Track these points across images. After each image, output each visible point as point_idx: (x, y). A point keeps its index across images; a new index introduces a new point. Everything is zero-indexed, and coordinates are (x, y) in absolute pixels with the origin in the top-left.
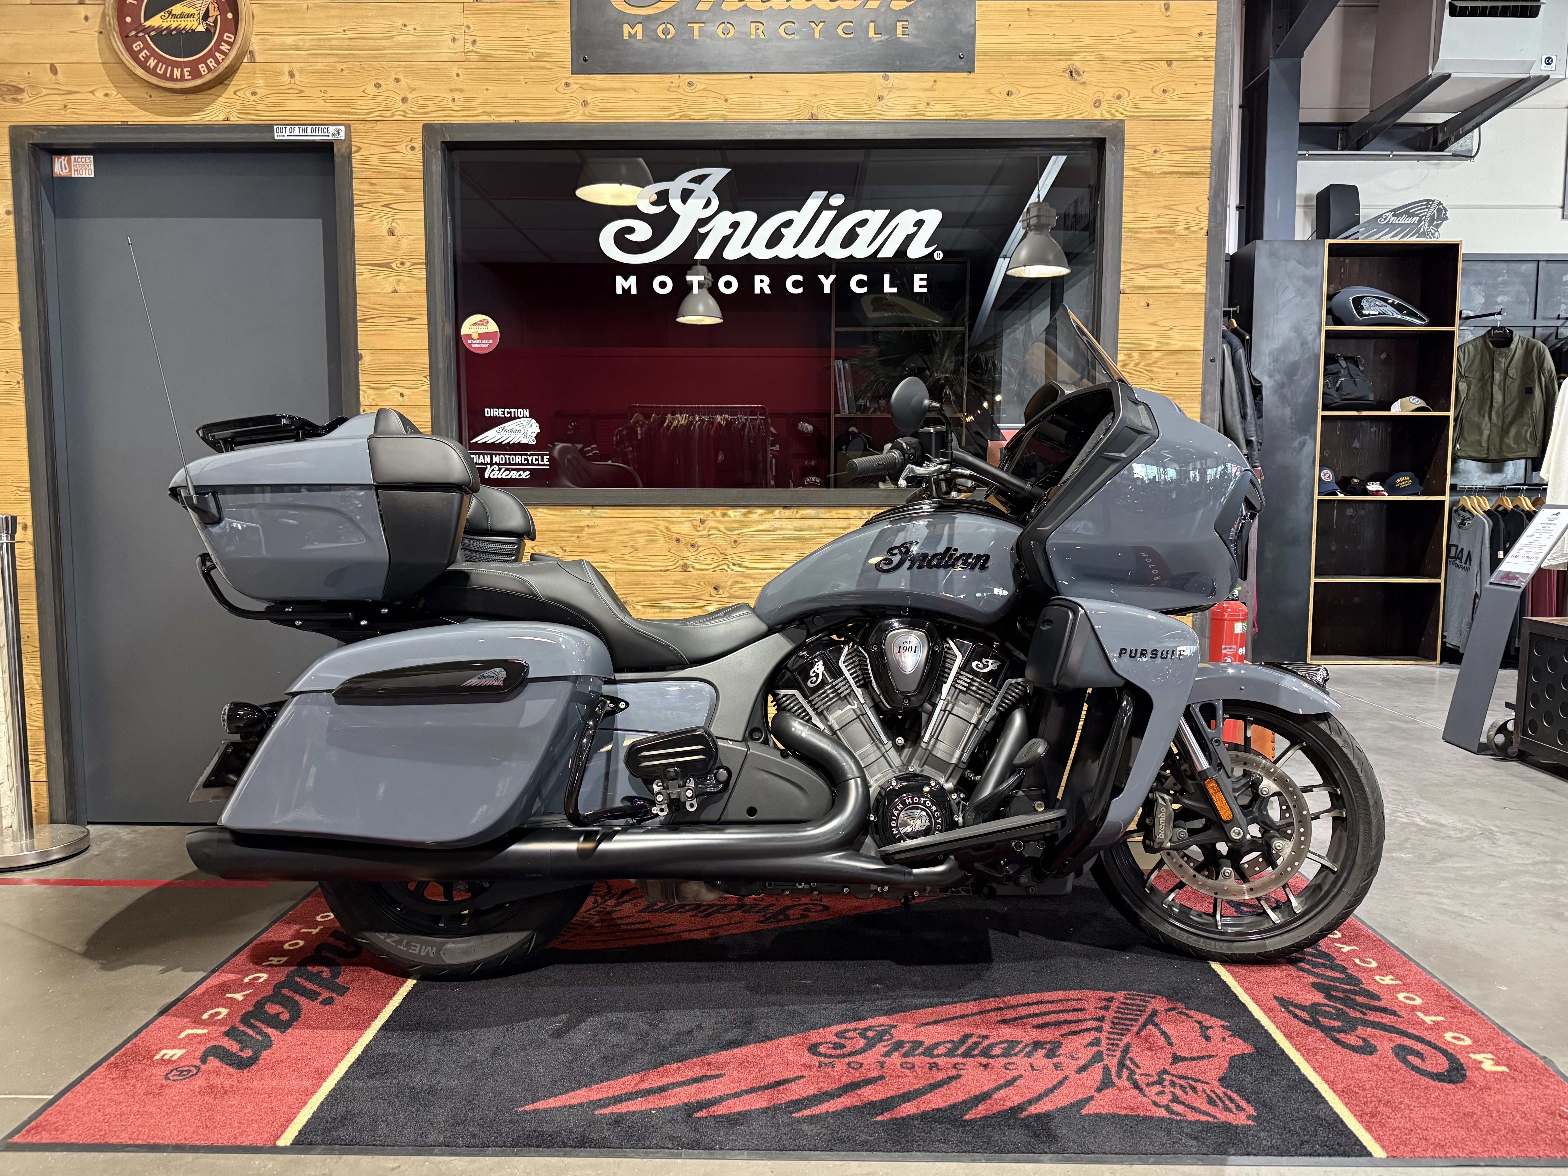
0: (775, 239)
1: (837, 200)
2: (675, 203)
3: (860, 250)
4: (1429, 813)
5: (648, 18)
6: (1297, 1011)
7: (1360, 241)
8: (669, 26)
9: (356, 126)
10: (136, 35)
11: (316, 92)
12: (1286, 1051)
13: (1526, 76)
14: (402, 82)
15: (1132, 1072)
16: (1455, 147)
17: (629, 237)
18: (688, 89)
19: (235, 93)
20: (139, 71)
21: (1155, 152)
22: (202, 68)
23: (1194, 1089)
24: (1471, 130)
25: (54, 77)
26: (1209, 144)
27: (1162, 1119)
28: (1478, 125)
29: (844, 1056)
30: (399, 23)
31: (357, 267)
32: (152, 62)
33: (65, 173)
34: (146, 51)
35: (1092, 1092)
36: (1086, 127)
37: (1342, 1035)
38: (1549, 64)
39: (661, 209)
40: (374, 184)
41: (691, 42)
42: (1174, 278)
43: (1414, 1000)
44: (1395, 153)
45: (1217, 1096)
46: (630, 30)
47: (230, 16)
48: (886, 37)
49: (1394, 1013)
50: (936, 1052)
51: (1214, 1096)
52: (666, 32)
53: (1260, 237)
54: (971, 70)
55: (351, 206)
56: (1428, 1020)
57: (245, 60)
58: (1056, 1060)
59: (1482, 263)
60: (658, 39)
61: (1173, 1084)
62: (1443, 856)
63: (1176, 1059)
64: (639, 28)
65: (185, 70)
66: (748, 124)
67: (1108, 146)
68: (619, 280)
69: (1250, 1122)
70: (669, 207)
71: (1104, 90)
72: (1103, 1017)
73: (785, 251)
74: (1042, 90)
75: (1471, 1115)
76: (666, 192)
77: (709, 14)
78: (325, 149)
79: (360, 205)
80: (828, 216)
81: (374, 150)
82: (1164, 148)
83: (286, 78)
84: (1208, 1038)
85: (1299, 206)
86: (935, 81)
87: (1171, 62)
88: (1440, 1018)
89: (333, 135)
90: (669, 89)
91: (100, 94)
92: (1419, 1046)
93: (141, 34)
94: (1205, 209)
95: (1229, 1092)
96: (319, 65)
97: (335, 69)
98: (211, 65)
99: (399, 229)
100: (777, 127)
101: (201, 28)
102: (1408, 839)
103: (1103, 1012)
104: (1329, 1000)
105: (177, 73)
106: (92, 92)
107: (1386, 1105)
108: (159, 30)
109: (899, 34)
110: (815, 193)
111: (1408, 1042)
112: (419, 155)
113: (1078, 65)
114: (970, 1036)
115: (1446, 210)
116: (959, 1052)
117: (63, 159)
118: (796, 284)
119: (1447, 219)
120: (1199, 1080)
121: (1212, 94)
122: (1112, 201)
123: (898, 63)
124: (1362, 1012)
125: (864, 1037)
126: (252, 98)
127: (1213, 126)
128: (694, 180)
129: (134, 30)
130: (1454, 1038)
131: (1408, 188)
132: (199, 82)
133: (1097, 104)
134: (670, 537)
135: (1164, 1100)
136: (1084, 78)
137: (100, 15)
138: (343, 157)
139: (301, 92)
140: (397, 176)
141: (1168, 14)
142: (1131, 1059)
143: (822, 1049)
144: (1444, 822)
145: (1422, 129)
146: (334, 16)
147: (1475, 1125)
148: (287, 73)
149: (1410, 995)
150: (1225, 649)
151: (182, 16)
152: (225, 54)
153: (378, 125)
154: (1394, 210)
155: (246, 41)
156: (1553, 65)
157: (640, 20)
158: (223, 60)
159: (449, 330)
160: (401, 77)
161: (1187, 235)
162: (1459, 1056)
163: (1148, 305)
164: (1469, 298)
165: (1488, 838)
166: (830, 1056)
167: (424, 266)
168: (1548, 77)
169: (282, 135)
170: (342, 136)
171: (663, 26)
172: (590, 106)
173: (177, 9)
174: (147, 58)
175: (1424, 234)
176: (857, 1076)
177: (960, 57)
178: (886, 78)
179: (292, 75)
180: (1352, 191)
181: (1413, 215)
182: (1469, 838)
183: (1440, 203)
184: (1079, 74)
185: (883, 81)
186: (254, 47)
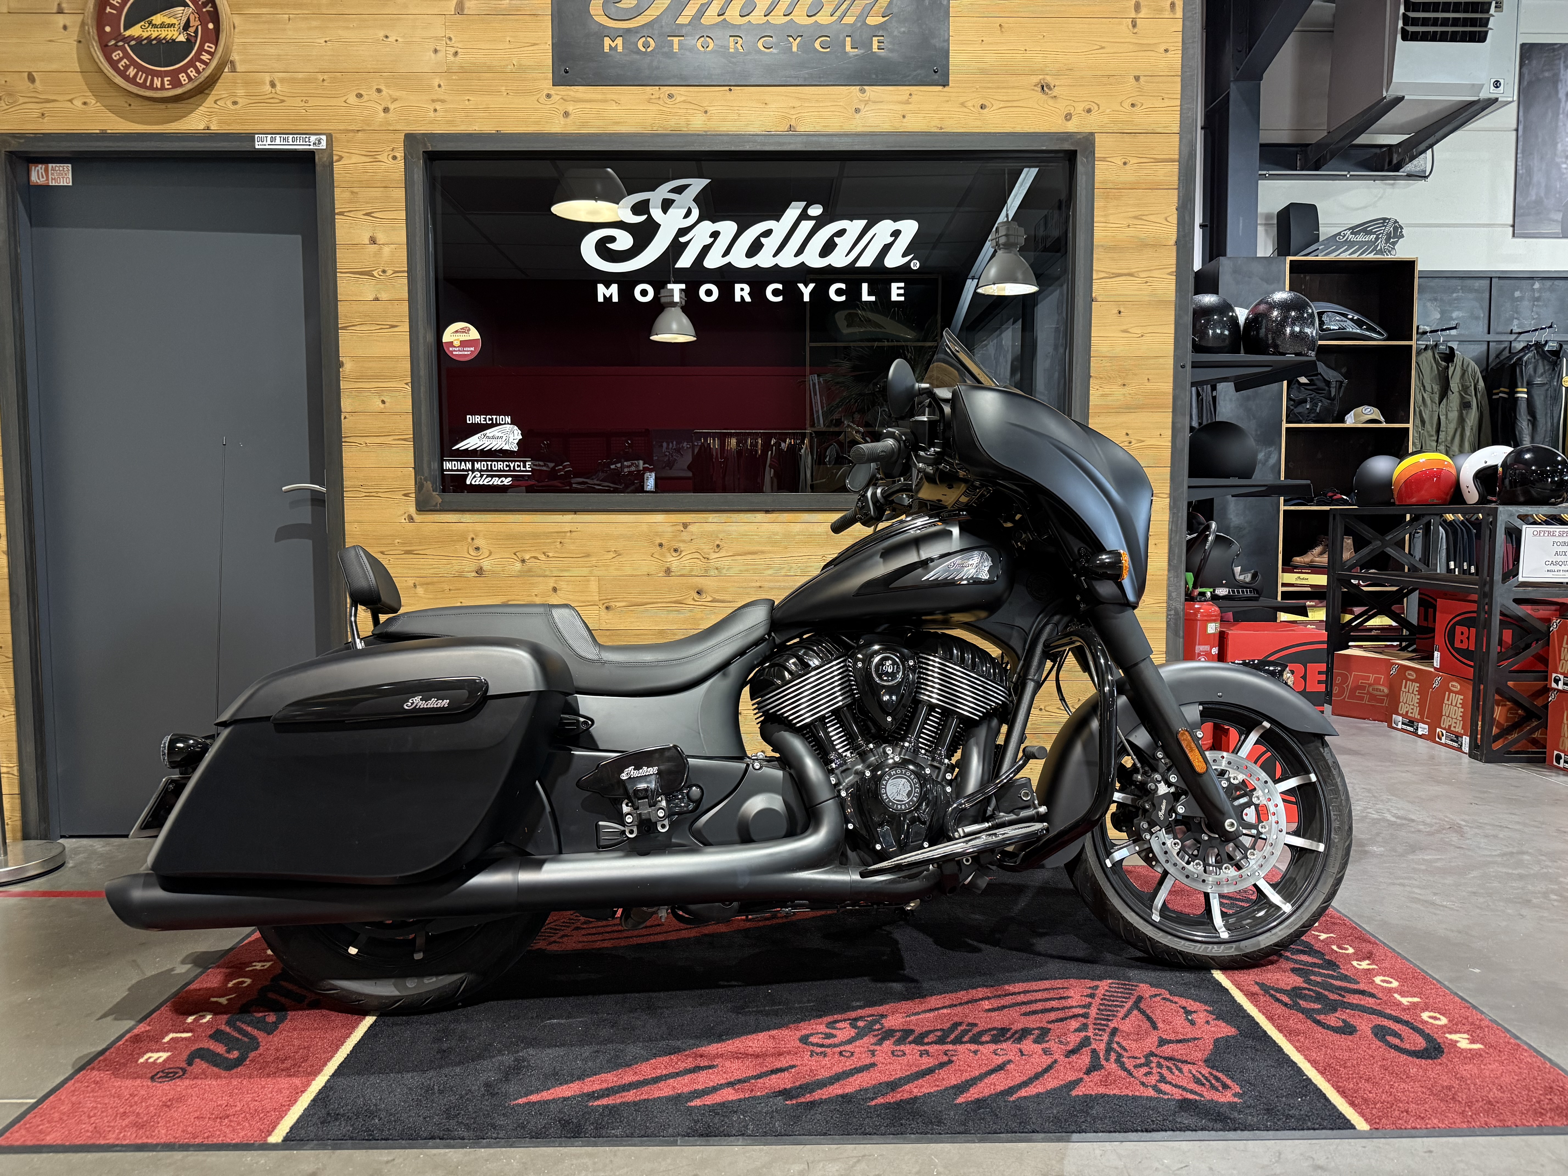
0: (755, 248)
1: (816, 211)
2: (656, 213)
3: (839, 259)
4: (1398, 809)
5: (628, 31)
6: (1278, 995)
7: (1319, 258)
8: (649, 39)
9: (338, 135)
10: (115, 45)
11: (297, 102)
12: (1269, 1033)
13: (1476, 99)
14: (384, 93)
15: (1120, 1056)
16: (1410, 167)
17: (611, 246)
18: (668, 101)
19: (215, 102)
20: (119, 80)
21: (1125, 164)
22: (183, 77)
23: (1180, 1070)
24: (1424, 151)
25: (32, 86)
26: (1177, 157)
27: (1149, 1099)
28: (1431, 146)
29: (835, 1046)
30: (381, 34)
31: (338, 275)
32: (132, 72)
33: (42, 181)
34: (125, 60)
35: (1081, 1075)
36: (1057, 139)
37: (1323, 1016)
38: (1497, 87)
39: (641, 218)
40: (357, 193)
41: (670, 55)
42: (1144, 286)
43: (1391, 982)
44: (1352, 173)
45: (1203, 1076)
46: (611, 42)
47: (211, 26)
48: (862, 51)
49: (1372, 995)
50: (926, 1040)
51: (1200, 1076)
52: (646, 45)
53: (1224, 254)
54: (945, 84)
55: (333, 214)
56: (1405, 1001)
57: (226, 70)
58: (1044, 1045)
59: (1437, 280)
60: (639, 52)
61: (1160, 1066)
62: (1414, 848)
63: (1162, 1042)
64: (619, 41)
65: (166, 79)
66: (728, 135)
67: (1079, 157)
68: (601, 288)
69: (1236, 1100)
70: (650, 217)
71: (1074, 104)
72: (1090, 1004)
73: (764, 260)
74: (1015, 104)
75: (1449, 1088)
76: (647, 202)
77: (689, 27)
78: (306, 158)
79: (341, 214)
80: (806, 226)
81: (355, 159)
82: (1134, 160)
83: (268, 88)
84: (1192, 1023)
85: (1261, 224)
86: (910, 95)
87: (1139, 77)
88: (1416, 1000)
89: (314, 144)
90: (649, 101)
91: (78, 103)
92: (1396, 1027)
93: (121, 44)
94: (1174, 219)
95: (1215, 1072)
96: (300, 75)
97: (316, 79)
98: (191, 74)
99: (381, 238)
100: (757, 138)
101: (182, 38)
102: (1378, 834)
103: (1089, 1000)
104: (1309, 984)
105: (157, 82)
106: (71, 101)
107: (1367, 1080)
108: (139, 40)
109: (875, 49)
110: (793, 203)
111: (1386, 1023)
112: (401, 164)
113: (1049, 79)
114: (960, 1024)
115: (1402, 228)
116: (949, 1040)
117: (41, 168)
118: (776, 293)
119: (1402, 236)
120: (1186, 1062)
121: (1179, 108)
122: (1083, 211)
123: (874, 76)
124: (1340, 995)
125: (855, 1027)
126: (233, 107)
127: (1180, 139)
128: (674, 191)
129: (114, 39)
130: (1430, 1017)
131: (1365, 207)
132: (179, 91)
133: (1068, 117)
134: (652, 542)
135: (1153, 1079)
136: (1055, 92)
137: (78, 24)
138: (324, 166)
139: (283, 101)
140: (379, 185)
141: (1135, 31)
142: (1118, 1043)
143: (813, 1039)
144: (1413, 817)
145: (1378, 151)
146: (316, 28)
147: (1454, 1098)
148: (268, 83)
149: (1387, 978)
150: (1199, 648)
151: (162, 26)
152: (206, 64)
153: (360, 134)
154: (1352, 228)
155: (227, 51)
156: (1502, 87)
157: (620, 33)
158: (204, 69)
159: (431, 337)
160: (383, 87)
161: (1156, 245)
162: (1436, 1036)
163: (1120, 312)
164: (1425, 314)
165: (1456, 832)
166: (822, 1046)
167: (406, 274)
168: (1497, 99)
169: (263, 143)
170: (323, 145)
171: (644, 39)
172: (571, 117)
173: (157, 19)
174: (127, 67)
175: (1381, 252)
176: (849, 1064)
177: (936, 72)
178: (863, 91)
179: (273, 85)
180: (1312, 209)
181: (1371, 233)
182: (1438, 831)
183: (1396, 222)
184: (1050, 88)
185: (859, 94)
186: (235, 57)
